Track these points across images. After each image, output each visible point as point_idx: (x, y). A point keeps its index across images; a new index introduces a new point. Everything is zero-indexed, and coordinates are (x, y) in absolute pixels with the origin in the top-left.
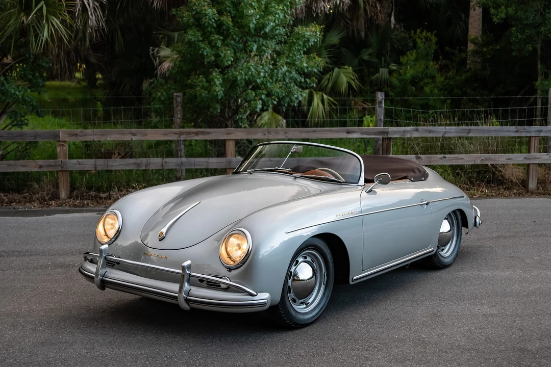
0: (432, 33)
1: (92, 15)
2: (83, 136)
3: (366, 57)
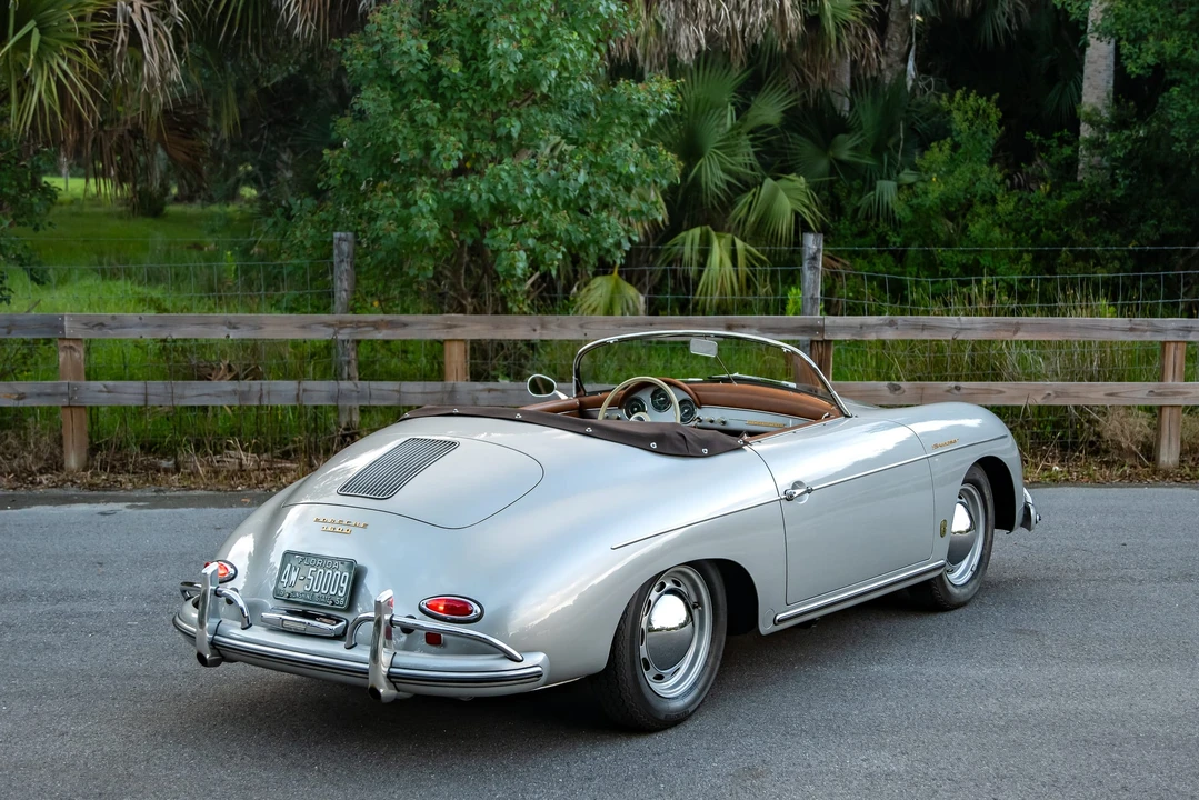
0: (988, 100)
1: (152, 54)
2: (117, 328)
3: (845, 155)
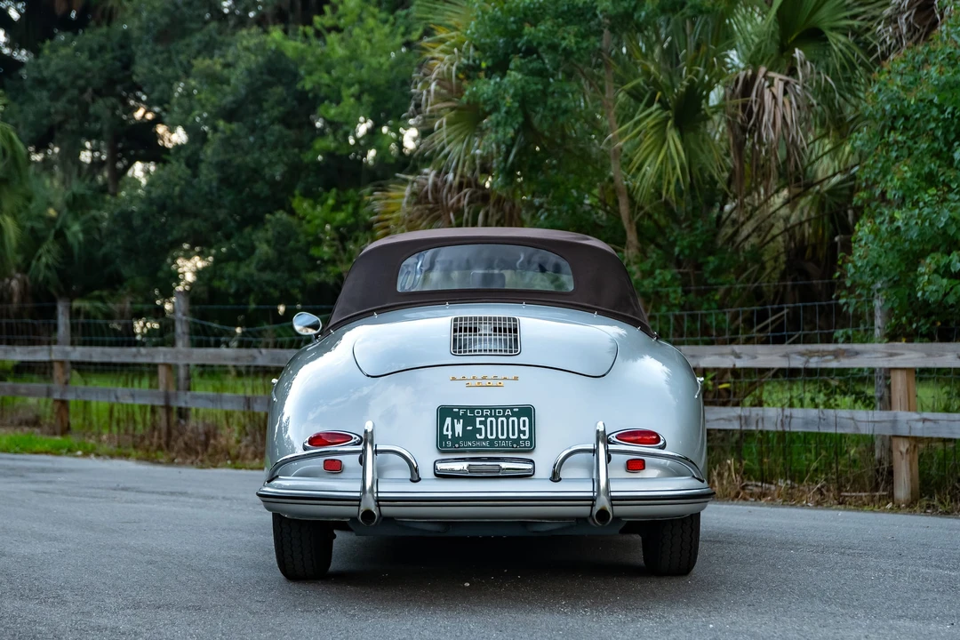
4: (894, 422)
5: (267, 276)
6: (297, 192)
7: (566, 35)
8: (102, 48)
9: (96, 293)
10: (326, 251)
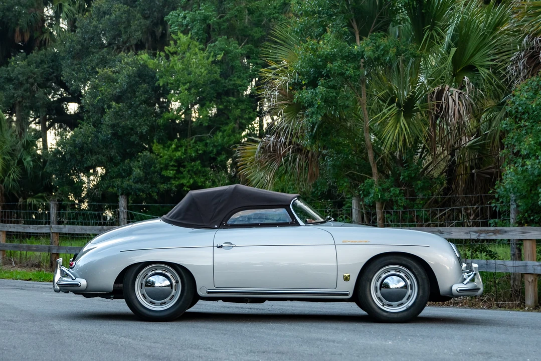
4: (526, 266)
5: (139, 186)
6: (155, 141)
7: (348, 68)
8: (42, 62)
9: (40, 194)
10: (170, 173)
